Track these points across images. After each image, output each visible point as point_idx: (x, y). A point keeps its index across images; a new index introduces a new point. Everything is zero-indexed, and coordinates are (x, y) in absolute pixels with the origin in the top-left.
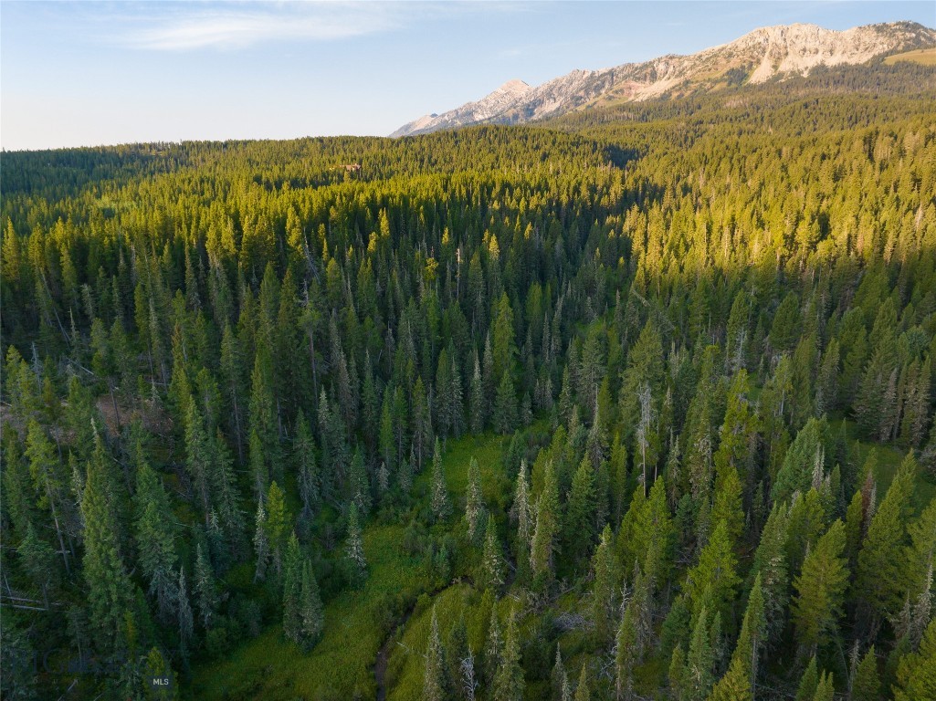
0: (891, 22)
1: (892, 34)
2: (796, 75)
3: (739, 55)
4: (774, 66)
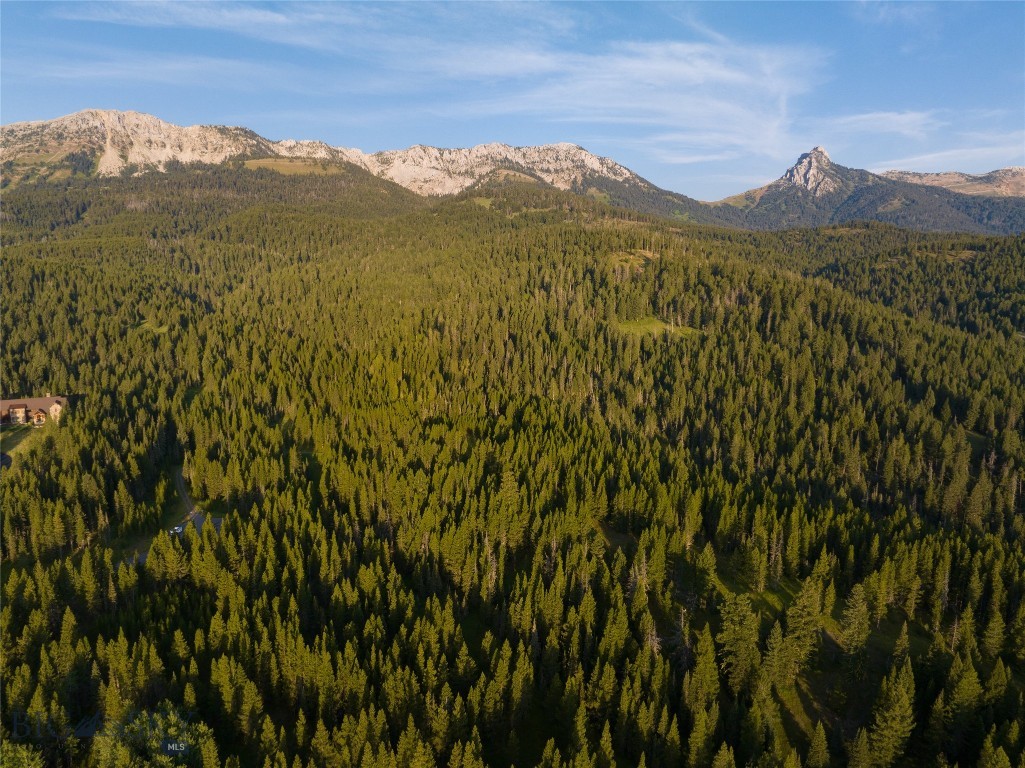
0: (231, 127)
1: (235, 138)
2: (152, 169)
3: (72, 138)
4: (122, 156)
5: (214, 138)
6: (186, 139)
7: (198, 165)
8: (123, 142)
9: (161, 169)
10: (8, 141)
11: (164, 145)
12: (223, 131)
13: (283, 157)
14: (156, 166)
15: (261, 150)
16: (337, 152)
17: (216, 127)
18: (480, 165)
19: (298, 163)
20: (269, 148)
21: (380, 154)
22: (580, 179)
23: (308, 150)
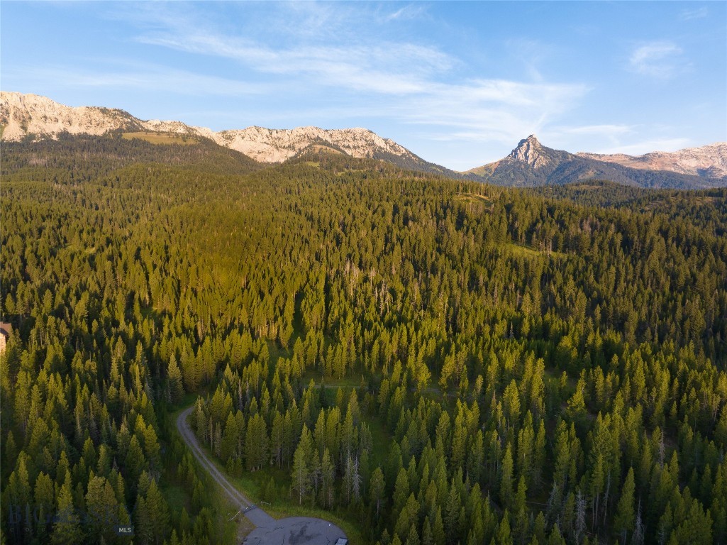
0: (110, 107)
1: (114, 116)
2: (47, 138)
4: (23, 128)
5: (98, 116)
6: (74, 117)
7: (85, 136)
8: (23, 117)
9: (54, 138)
11: (57, 120)
12: (104, 111)
13: (152, 131)
14: (50, 136)
15: (134, 126)
16: (192, 129)
17: (98, 108)
18: (299, 142)
19: (165, 136)
20: (139, 125)
21: (224, 132)
22: (371, 154)
23: (171, 127)
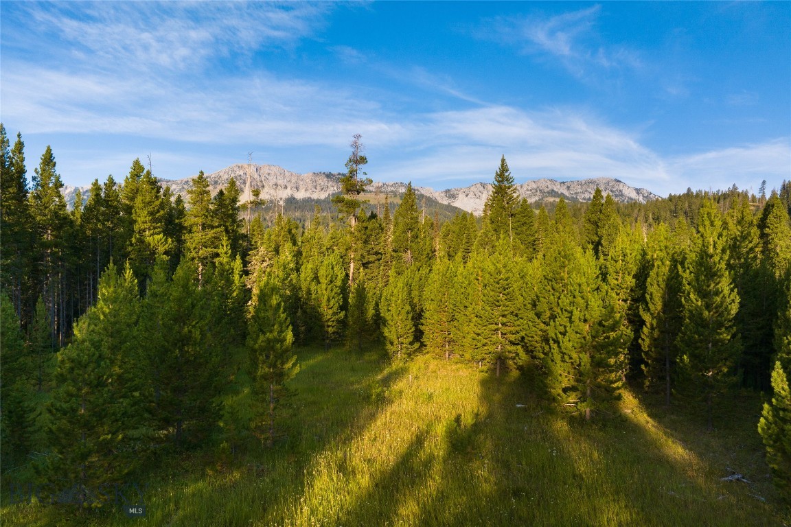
0: (335, 172)
1: (338, 181)
2: (274, 204)
3: (223, 184)
5: (322, 181)
6: (301, 183)
7: (309, 200)
8: (257, 185)
9: (282, 203)
10: (183, 188)
11: (286, 187)
12: (329, 176)
13: (371, 192)
14: (278, 201)
16: (414, 190)
17: (324, 173)
21: (447, 191)
23: (392, 189)
